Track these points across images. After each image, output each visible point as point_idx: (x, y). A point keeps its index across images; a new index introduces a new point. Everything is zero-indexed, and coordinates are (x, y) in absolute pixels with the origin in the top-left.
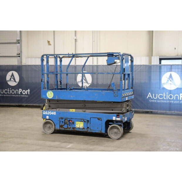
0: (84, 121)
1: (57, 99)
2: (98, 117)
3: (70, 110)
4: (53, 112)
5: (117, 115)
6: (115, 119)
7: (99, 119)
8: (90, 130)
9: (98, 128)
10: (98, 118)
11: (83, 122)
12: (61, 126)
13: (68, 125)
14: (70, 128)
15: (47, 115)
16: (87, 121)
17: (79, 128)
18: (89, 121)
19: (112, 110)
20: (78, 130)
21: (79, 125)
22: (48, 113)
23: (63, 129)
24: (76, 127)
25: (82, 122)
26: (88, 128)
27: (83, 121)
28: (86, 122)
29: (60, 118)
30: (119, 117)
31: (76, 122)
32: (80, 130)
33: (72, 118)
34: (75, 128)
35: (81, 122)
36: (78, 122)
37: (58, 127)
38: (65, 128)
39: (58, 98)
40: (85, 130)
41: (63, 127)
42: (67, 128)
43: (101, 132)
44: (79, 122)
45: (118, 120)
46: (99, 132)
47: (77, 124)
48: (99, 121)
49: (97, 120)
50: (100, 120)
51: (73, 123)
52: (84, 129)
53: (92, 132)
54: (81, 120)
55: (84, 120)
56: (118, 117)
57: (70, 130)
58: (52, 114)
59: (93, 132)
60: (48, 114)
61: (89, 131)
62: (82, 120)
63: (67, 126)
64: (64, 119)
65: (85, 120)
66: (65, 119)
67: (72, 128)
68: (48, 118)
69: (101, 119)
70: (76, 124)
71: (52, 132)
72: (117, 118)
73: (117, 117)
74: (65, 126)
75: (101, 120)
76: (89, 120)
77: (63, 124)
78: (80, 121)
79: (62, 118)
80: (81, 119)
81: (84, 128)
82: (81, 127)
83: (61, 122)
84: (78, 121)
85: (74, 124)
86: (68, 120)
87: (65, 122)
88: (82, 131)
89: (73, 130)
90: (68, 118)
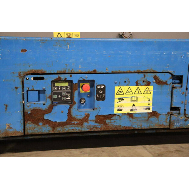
0: (159, 82)
11: (151, 88)
13: (75, 106)
14: (81, 122)
16: (170, 81)
17: (130, 115)
20: (126, 124)
23: (46, 129)
24: (116, 112)
25: (149, 84)
26: (177, 109)
27: (152, 80)
28: (165, 83)
29: (23, 76)
31: (117, 88)
32: (136, 125)
33: (95, 72)
34: (111, 116)
35: (143, 88)
36: (125, 89)
38: (54, 125)
40: (162, 122)
41: (46, 117)
44: (134, 88)
47: (121, 99)
52: (153, 119)
55: (155, 78)
57: (85, 128)
61: (176, 126)
62: (150, 78)
63: (69, 114)
64: (49, 79)
65: (162, 77)
66: (56, 76)
67: (92, 117)
70: (116, 97)
74: (58, 115)
77: (43, 104)
78: (137, 84)
79: (39, 76)
80: (145, 73)
81: (154, 114)
82: (140, 110)
83: (33, 96)
84: (126, 83)
85: (103, 99)
86: (71, 82)
87: (53, 93)
88: (145, 126)
89: (99, 126)
90: (72, 73)
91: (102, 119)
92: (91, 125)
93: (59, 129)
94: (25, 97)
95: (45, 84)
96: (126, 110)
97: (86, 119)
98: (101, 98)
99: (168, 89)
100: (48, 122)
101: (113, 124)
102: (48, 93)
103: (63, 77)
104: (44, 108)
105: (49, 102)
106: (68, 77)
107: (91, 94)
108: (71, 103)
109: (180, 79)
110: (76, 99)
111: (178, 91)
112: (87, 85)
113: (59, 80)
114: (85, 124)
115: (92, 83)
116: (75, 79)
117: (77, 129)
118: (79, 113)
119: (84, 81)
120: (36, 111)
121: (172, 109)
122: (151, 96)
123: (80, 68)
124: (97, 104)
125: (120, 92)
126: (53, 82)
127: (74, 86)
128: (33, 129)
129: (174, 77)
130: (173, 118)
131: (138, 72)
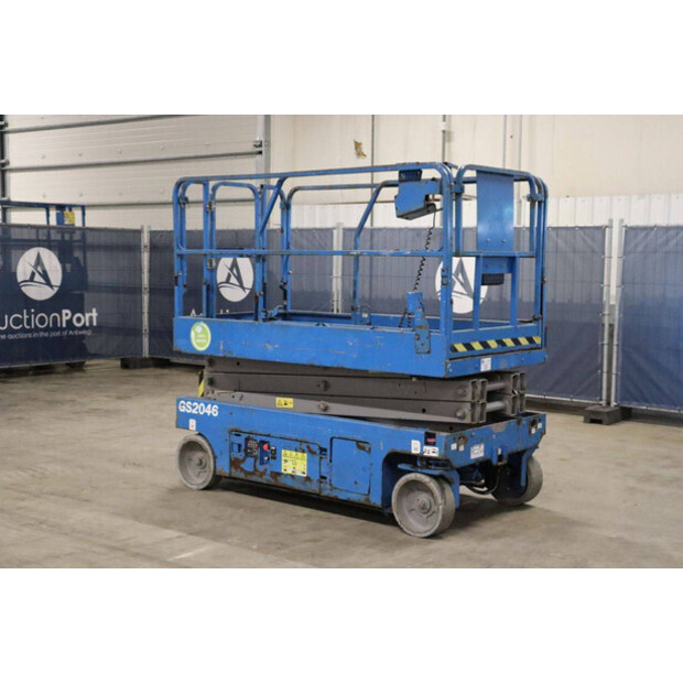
0: (311, 452)
1: (221, 355)
2: (359, 438)
3: (278, 399)
4: (209, 406)
5: (428, 435)
6: (418, 452)
7: (360, 445)
8: (328, 487)
9: (356, 483)
10: (358, 442)
11: (305, 455)
12: (234, 463)
13: (258, 462)
14: (262, 475)
15: (192, 416)
16: (318, 452)
17: (293, 476)
18: (325, 450)
19: (424, 411)
20: (290, 483)
21: (294, 464)
22: (193, 408)
23: (242, 476)
24: (283, 471)
25: (303, 452)
26: (325, 478)
27: (306, 449)
28: (315, 453)
29: (231, 432)
30: (434, 444)
31: (283, 451)
32: (296, 486)
33: (269, 436)
34: (279, 474)
35: (300, 454)
36: (288, 452)
37: (224, 468)
38: (247, 473)
39: (224, 351)
40: (313, 487)
42: (252, 470)
43: (368, 500)
44: (294, 453)
45: (432, 455)
46: (362, 499)
47: (286, 461)
48: (362, 452)
49: (355, 451)
50: (363, 449)
51: (275, 455)
52: (308, 483)
53: (336, 499)
54: (301, 445)
55: (308, 447)
56: (429, 440)
57: (264, 480)
58: (206, 414)
59: (341, 497)
60: (194, 412)
61: (325, 493)
62: (304, 446)
63: (255, 466)
64: (244, 436)
65: (311, 446)
66: (247, 435)
67: (268, 472)
69: (367, 446)
70: (283, 458)
71: (205, 485)
72: (426, 448)
73: (427, 444)
74: (248, 465)
75: (369, 451)
76: (326, 445)
77: (241, 455)
78: (296, 450)
79: (238, 433)
80: (301, 442)
81: (308, 478)
82: (299, 474)
83: (236, 448)
84: (289, 448)
85: (275, 458)
86: (256, 441)
87: (246, 448)
88: (302, 488)
89: (272, 481)
90: (256, 434)
91: (274, 475)
92: (266, 479)
93: (249, 478)
94: (231, 450)
95: (242, 440)
96: (289, 472)
97: (265, 472)
99: (317, 458)
100: (242, 470)
101: (283, 481)
102: (243, 446)
103: (252, 436)
104: (241, 458)
105: (244, 454)
106: (255, 437)
108: (256, 458)
109: (323, 450)
111: (326, 461)
113: (249, 438)
114: (264, 477)
115: (268, 444)
116: (259, 439)
117: (259, 480)
118: (261, 468)
119: (264, 442)
120: (236, 459)
121: (321, 477)
122: (306, 463)
123: (261, 432)
124: (272, 461)
125: (285, 455)
126: (247, 440)
128: (235, 473)
129: (321, 449)
130: (322, 485)
131: (297, 440)
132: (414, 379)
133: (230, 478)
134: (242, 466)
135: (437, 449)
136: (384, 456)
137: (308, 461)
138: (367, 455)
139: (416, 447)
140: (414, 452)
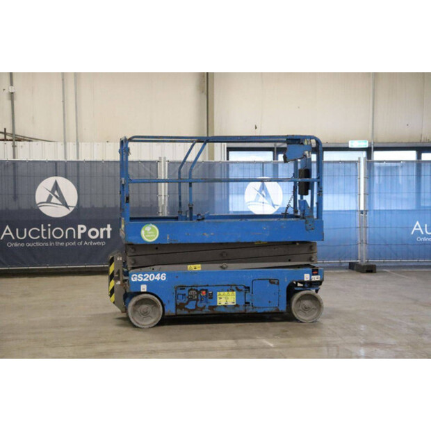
0: (238, 290)
1: (168, 243)
2: (271, 278)
3: (189, 266)
4: (158, 275)
5: (313, 271)
6: (308, 279)
7: (271, 281)
8: (251, 307)
9: (270, 302)
10: (270, 280)
11: (235, 293)
12: (179, 306)
13: (199, 301)
14: (202, 309)
15: (143, 283)
16: (244, 289)
17: (225, 306)
18: (249, 288)
19: (290, 261)
20: (223, 310)
21: (227, 299)
22: (144, 277)
23: (186, 312)
24: (218, 304)
25: (233, 291)
26: (249, 303)
27: (235, 289)
28: (241, 290)
29: (176, 288)
30: (317, 274)
31: (218, 293)
32: (228, 311)
33: (208, 286)
34: (216, 306)
35: (231, 293)
36: (222, 293)
37: (171, 310)
38: (189, 310)
39: (170, 240)
40: (241, 309)
42: (194, 308)
43: (278, 309)
44: (226, 293)
45: (316, 280)
46: (273, 310)
47: (220, 298)
48: (273, 285)
49: (268, 284)
50: (274, 283)
51: (212, 296)
52: (236, 308)
53: (257, 313)
54: (230, 288)
55: (237, 288)
56: (315, 273)
57: (204, 312)
58: (155, 280)
59: (259, 312)
60: (145, 280)
61: (249, 311)
62: (234, 288)
63: (196, 305)
64: (187, 289)
65: (239, 288)
66: (190, 288)
67: (207, 307)
68: (145, 290)
69: (276, 282)
70: (218, 297)
71: (156, 323)
72: (313, 277)
73: (313, 275)
74: (191, 306)
75: (278, 283)
76: (249, 285)
77: (184, 301)
78: (228, 291)
79: (182, 288)
80: (231, 286)
81: (237, 305)
82: (230, 303)
83: (180, 297)
84: (223, 291)
85: (212, 298)
86: (197, 290)
87: (189, 296)
88: (233, 311)
89: (210, 312)
90: (197, 286)
91: (212, 308)
92: (206, 311)
93: (192, 313)
94: (177, 298)
95: (186, 291)
96: (223, 304)
97: (204, 307)
98: (211, 298)
99: (243, 293)
100: (186, 309)
101: (217, 310)
102: (187, 295)
103: (193, 288)
104: (185, 302)
105: (187, 299)
106: (196, 288)
107: (206, 296)
108: (197, 300)
109: (247, 288)
110: (199, 298)
111: (248, 293)
112: (204, 292)
113: (191, 289)
114: (204, 310)
115: (207, 291)
116: (199, 289)
117: (200, 312)
118: (200, 305)
119: (203, 290)
120: (181, 304)
121: (246, 303)
122: (235, 297)
123: (201, 284)
124: (209, 300)
125: (220, 295)
126: (189, 291)
127: (199, 292)
128: (180, 312)
129: (245, 287)
130: (247, 307)
131: (228, 285)
132: (298, 244)
133: (176, 315)
134: (186, 307)
135: (319, 276)
136: (287, 285)
137: (237, 296)
138: (276, 286)
139: (307, 277)
140: (305, 280)
